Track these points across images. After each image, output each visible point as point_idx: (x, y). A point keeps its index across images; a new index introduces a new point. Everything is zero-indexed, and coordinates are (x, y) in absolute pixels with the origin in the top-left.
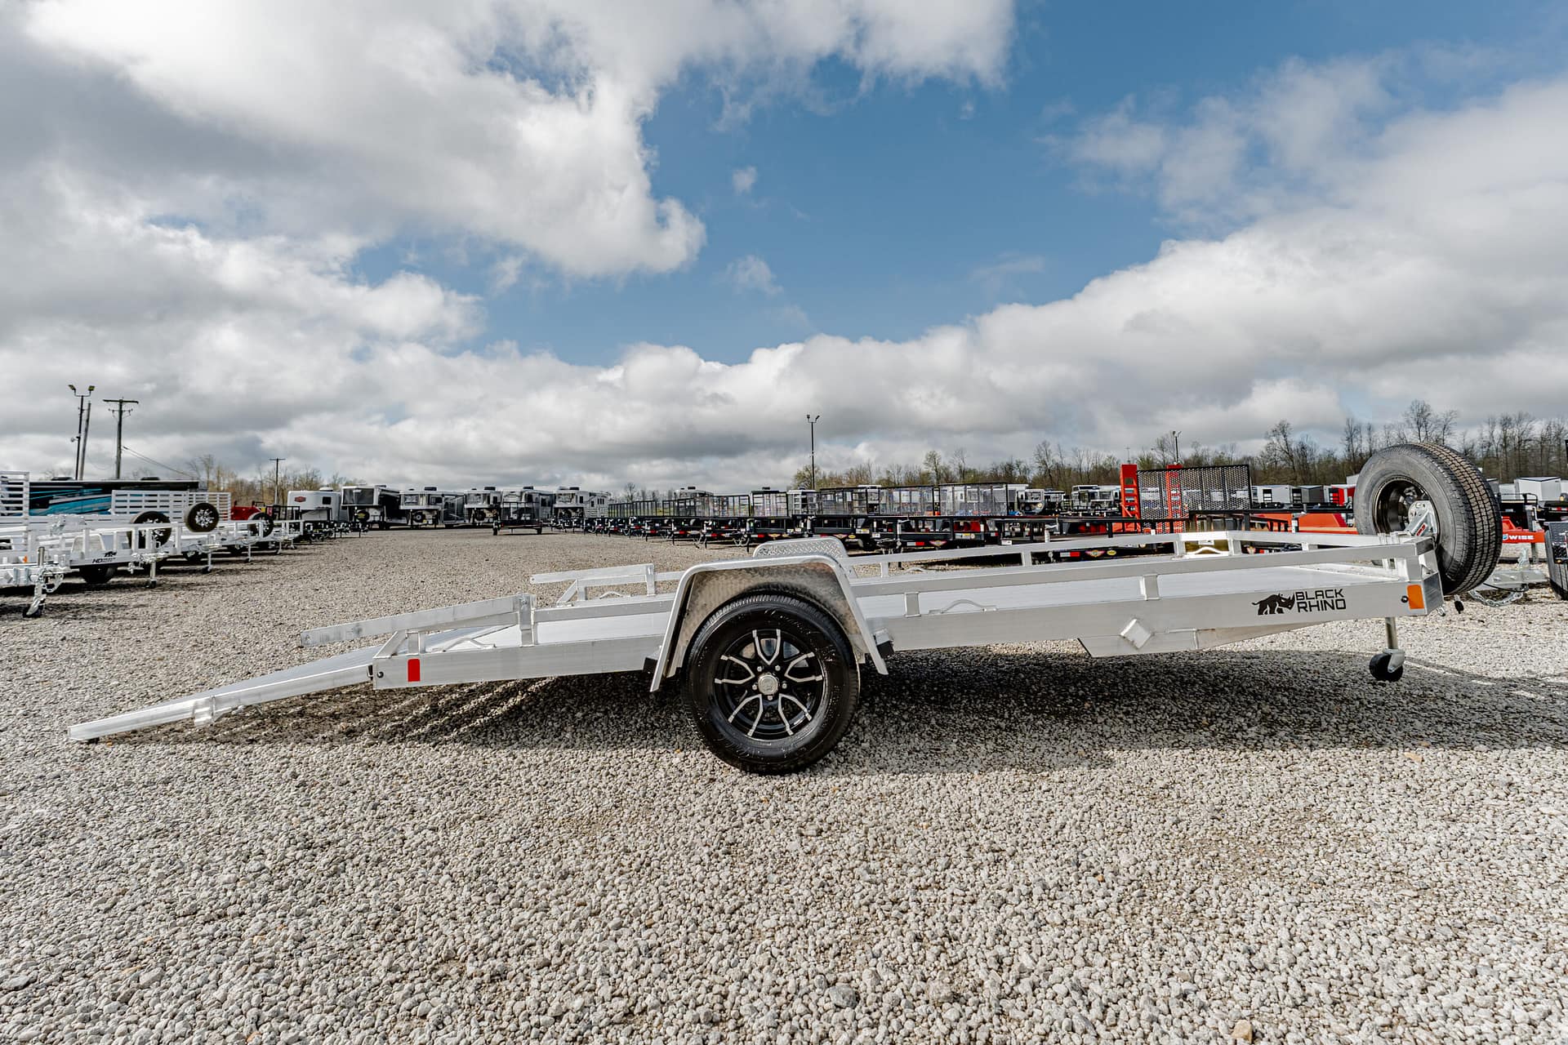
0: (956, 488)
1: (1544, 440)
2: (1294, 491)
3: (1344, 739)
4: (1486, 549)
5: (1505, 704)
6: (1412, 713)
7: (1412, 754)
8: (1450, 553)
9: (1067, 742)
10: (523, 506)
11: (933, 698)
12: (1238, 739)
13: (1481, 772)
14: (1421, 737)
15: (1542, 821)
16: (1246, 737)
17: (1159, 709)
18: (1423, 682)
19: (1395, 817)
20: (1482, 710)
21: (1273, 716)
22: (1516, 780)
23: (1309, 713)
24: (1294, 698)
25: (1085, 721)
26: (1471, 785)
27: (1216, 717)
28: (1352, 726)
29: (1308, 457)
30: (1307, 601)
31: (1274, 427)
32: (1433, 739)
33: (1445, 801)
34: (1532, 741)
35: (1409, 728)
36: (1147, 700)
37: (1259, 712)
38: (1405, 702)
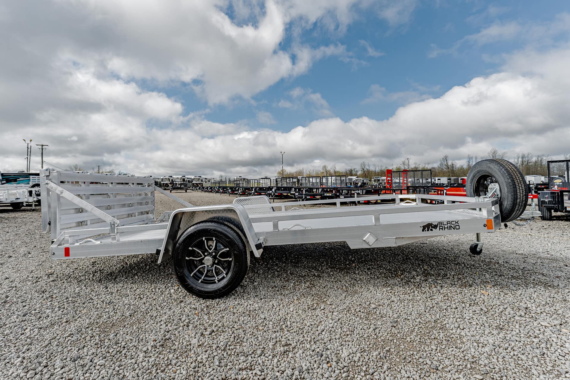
0: (332, 177)
1: (536, 162)
2: (448, 179)
3: (456, 283)
4: (521, 204)
5: (523, 266)
6: (485, 270)
7: (484, 292)
8: (505, 205)
9: (340, 283)
10: (182, 182)
11: (293, 261)
12: (411, 282)
13: (513, 301)
14: (488, 282)
15: (542, 330)
16: (415, 281)
17: (382, 267)
18: (490, 255)
19: (475, 327)
20: (514, 269)
21: (428, 271)
22: (529, 306)
23: (443, 269)
24: (438, 262)
25: (350, 272)
26: (509, 309)
27: (405, 271)
28: (460, 276)
29: (454, 168)
30: (443, 226)
31: (443, 157)
32: (493, 283)
33: (498, 318)
34: (536, 284)
35: (483, 277)
36: (378, 263)
37: (423, 269)
38: (482, 265)
